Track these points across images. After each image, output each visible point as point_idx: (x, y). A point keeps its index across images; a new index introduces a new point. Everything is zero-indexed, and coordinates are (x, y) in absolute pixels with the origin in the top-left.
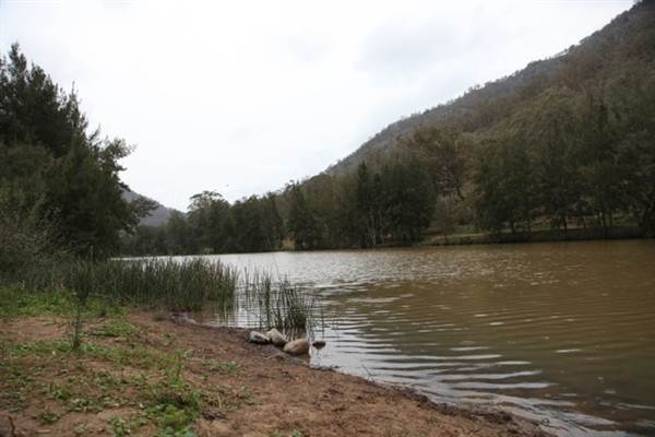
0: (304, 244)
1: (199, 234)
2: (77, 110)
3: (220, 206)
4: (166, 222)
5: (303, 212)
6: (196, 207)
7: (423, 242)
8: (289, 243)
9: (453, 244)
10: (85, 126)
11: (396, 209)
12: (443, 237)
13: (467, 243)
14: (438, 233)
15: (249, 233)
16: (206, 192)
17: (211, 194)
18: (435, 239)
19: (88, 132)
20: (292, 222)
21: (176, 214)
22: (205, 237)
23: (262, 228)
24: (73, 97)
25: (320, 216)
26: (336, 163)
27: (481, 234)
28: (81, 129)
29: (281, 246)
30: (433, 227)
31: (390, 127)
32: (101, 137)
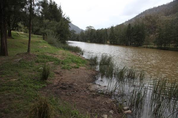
0: (112, 43)
1: (87, 37)
2: (61, 9)
3: (93, 30)
4: (80, 33)
5: (113, 34)
6: (87, 30)
7: (142, 46)
8: (108, 42)
9: (149, 48)
10: (62, 13)
11: (135, 37)
12: (146, 46)
13: (153, 48)
14: (145, 44)
15: (99, 38)
16: (90, 26)
17: (91, 27)
18: (145, 46)
19: (63, 14)
20: (110, 37)
21: (82, 31)
22: (88, 38)
23: (103, 37)
24: (60, 6)
25: (117, 36)
26: (128, 20)
27: (156, 46)
28: (62, 14)
29: (107, 42)
30: (144, 43)
31: (146, 11)
32: (65, 15)
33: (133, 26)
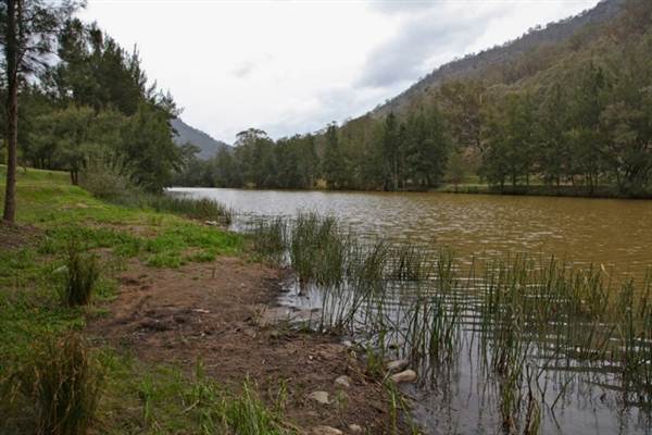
0: (336, 184)
1: (244, 169)
2: (138, 69)
3: (263, 144)
4: (214, 156)
5: (335, 154)
6: (242, 144)
7: (440, 189)
8: (322, 183)
9: (463, 192)
10: (145, 81)
12: (454, 185)
13: (475, 192)
14: (450, 182)
15: (287, 171)
16: (252, 130)
17: (256, 132)
18: (448, 186)
19: (147, 86)
20: (326, 163)
21: (224, 147)
22: (248, 173)
23: (299, 167)
24: (135, 57)
25: (351, 159)
27: (486, 185)
28: (141, 84)
29: (315, 184)
30: (446, 177)
31: (442, 68)
32: (157, 90)
33: (402, 120)
